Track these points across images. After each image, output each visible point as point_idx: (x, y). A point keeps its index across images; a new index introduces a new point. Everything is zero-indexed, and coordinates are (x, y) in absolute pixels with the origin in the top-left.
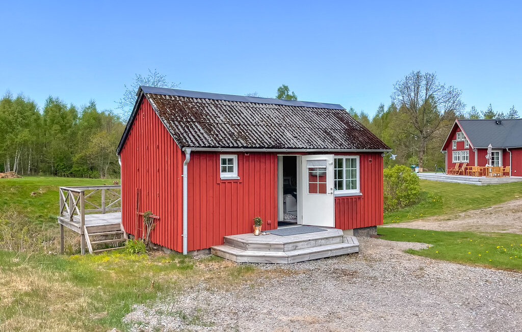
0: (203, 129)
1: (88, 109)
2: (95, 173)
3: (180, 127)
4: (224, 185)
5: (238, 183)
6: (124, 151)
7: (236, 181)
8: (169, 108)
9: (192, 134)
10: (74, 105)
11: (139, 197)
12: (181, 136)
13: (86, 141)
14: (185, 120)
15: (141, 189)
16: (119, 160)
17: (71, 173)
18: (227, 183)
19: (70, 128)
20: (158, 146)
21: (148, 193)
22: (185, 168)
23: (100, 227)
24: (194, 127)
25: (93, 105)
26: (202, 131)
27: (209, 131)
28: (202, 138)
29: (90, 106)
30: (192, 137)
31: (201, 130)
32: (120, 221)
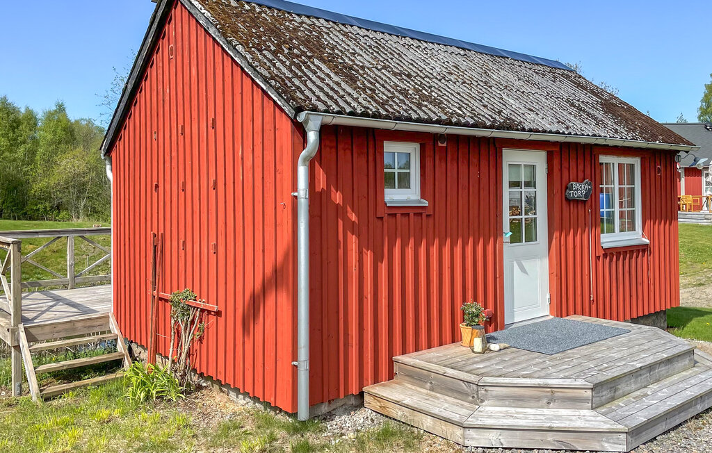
0: (336, 73)
1: (53, 114)
2: (63, 214)
3: (278, 64)
4: (392, 220)
5: (424, 215)
6: (120, 145)
7: (420, 211)
8: (244, 22)
9: (314, 83)
10: (30, 108)
11: (159, 253)
12: (289, 84)
13: (49, 163)
14: (286, 51)
15: (163, 235)
16: (108, 167)
17: (25, 214)
18: (399, 216)
19: (24, 143)
20: (214, 121)
21: (185, 243)
22: (302, 172)
23: (60, 327)
24: (312, 67)
25: (61, 108)
26: (336, 79)
27: (352, 80)
28: (342, 93)
29: (56, 111)
30: (314, 88)
31: (332, 75)
32: (108, 308)
